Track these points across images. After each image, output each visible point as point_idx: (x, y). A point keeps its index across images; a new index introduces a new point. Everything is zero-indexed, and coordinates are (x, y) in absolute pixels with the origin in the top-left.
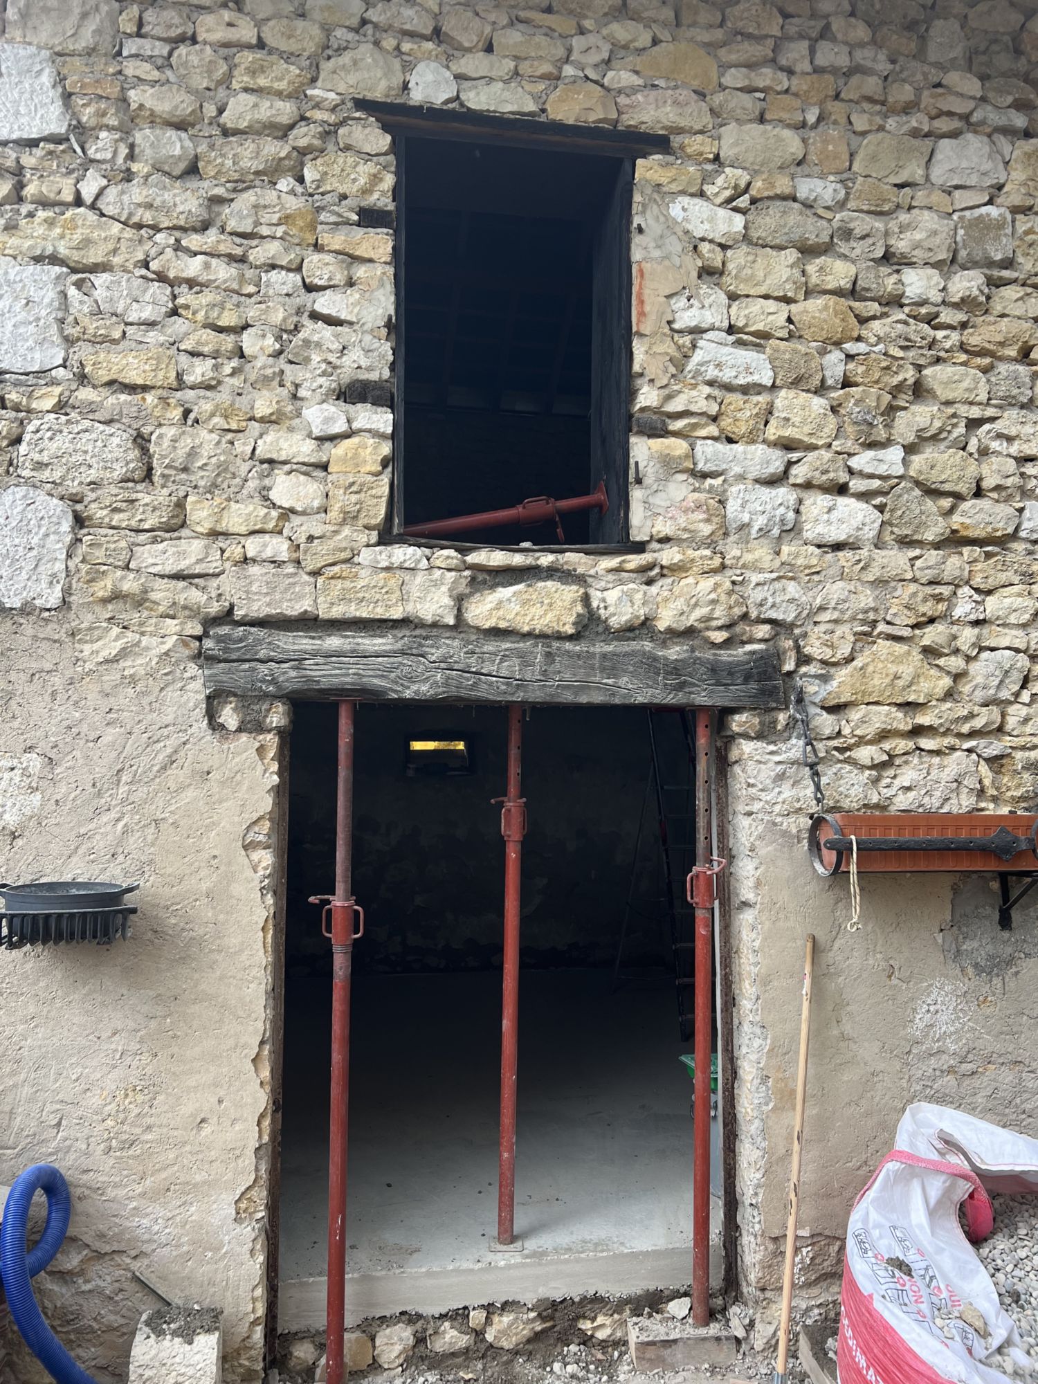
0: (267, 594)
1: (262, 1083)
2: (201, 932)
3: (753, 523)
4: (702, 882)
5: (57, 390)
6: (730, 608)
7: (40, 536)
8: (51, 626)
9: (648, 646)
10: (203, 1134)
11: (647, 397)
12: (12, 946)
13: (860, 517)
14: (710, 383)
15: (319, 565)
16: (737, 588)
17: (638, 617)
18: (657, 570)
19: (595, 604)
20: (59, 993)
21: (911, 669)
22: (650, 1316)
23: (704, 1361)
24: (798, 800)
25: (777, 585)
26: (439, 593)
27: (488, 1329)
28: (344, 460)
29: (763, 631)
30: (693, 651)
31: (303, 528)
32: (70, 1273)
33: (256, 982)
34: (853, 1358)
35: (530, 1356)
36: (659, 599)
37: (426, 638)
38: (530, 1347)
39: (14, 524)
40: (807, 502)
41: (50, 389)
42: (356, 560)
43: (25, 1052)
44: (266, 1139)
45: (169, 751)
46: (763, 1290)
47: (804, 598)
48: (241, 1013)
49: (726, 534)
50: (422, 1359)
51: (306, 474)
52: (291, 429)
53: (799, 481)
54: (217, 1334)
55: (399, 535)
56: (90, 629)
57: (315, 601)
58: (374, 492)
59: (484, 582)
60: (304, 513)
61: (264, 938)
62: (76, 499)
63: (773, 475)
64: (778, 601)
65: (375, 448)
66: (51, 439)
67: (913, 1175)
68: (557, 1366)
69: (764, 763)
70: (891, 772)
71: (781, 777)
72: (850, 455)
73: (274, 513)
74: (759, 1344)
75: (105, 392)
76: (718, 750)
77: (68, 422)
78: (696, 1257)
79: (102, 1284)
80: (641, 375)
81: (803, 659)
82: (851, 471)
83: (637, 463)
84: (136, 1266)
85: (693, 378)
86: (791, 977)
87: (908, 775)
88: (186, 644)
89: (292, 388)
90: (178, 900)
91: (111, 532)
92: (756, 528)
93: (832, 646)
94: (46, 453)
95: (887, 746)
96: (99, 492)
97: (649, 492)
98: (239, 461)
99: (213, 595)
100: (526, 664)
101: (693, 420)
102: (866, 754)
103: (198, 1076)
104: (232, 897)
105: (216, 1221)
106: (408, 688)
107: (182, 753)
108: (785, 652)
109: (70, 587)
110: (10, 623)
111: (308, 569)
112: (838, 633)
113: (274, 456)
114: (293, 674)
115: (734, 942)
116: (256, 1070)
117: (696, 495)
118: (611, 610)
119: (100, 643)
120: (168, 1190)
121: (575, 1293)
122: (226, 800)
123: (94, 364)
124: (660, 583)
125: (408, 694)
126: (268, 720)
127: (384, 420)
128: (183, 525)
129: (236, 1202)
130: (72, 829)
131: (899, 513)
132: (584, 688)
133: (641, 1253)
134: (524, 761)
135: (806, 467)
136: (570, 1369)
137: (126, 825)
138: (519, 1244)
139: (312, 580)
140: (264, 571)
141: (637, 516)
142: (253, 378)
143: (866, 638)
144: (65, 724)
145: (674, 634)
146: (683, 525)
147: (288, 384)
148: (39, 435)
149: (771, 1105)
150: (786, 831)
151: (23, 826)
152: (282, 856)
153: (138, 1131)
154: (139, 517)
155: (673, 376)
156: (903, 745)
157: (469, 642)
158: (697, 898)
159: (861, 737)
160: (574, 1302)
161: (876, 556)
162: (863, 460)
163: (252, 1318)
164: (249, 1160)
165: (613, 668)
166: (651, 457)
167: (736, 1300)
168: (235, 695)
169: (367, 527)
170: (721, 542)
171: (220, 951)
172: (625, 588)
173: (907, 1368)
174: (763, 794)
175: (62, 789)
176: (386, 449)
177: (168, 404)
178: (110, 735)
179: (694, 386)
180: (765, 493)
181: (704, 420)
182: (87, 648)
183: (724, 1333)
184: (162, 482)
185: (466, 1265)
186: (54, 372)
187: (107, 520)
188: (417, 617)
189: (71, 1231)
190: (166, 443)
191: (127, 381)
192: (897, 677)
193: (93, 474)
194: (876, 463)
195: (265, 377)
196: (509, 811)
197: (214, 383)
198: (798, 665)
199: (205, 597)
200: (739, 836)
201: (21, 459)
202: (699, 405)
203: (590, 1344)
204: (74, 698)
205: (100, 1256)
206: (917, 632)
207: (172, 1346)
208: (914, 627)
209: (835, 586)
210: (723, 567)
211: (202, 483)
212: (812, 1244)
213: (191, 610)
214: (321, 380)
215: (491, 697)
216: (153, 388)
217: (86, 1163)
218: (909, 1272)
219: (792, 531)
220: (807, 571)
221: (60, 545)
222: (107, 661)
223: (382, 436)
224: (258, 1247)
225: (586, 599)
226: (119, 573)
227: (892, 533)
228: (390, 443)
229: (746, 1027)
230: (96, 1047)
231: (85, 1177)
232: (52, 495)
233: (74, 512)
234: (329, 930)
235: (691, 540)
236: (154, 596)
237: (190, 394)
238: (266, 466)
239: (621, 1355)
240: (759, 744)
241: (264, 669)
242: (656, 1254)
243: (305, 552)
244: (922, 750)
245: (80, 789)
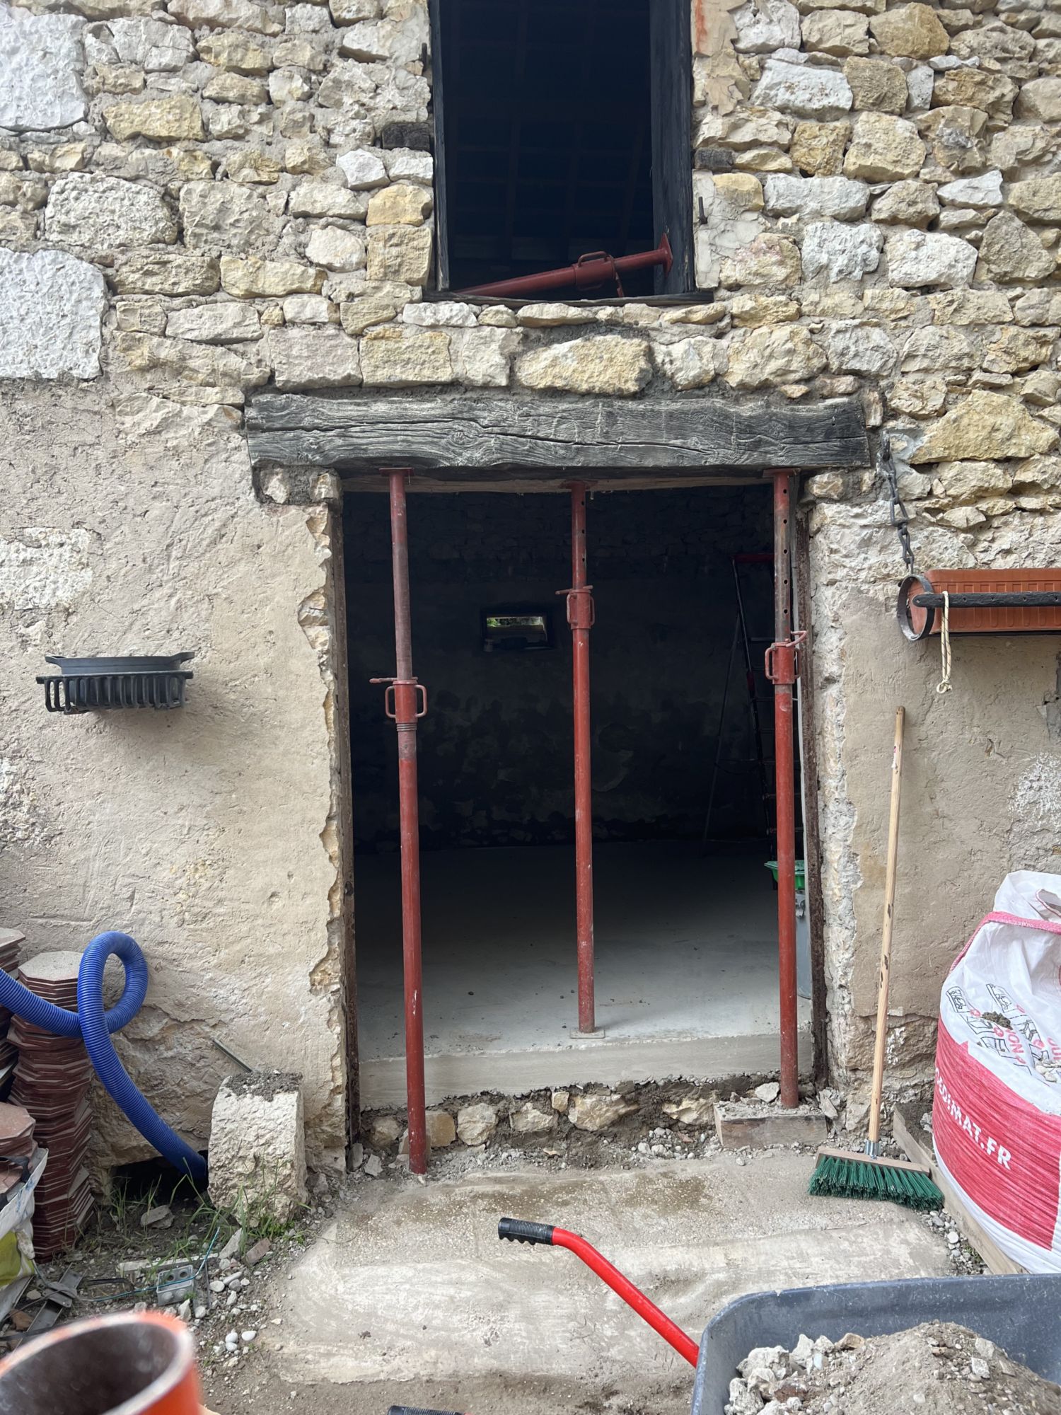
0: (308, 357)
1: (331, 858)
2: (262, 708)
3: (832, 265)
4: (781, 659)
5: (80, 147)
6: (809, 359)
7: (73, 302)
8: (90, 397)
9: (718, 403)
10: (274, 907)
11: (711, 126)
12: (70, 710)
13: (953, 252)
14: (783, 110)
15: (361, 325)
16: (816, 337)
17: (707, 372)
18: (727, 320)
19: (659, 359)
20: (123, 769)
21: (1011, 421)
22: (737, 1100)
23: (794, 1140)
24: (886, 566)
25: (860, 332)
26: (489, 351)
27: (571, 1111)
28: (382, 210)
29: (845, 383)
30: (768, 405)
31: (343, 286)
32: (151, 1040)
33: (321, 757)
34: (948, 1113)
35: (615, 1138)
36: (730, 351)
37: (477, 401)
38: (615, 1130)
39: (45, 290)
40: (892, 240)
41: (72, 146)
42: (399, 318)
43: (94, 826)
44: (337, 913)
45: (217, 524)
46: (854, 1070)
47: (890, 346)
48: (306, 788)
49: (802, 279)
50: (506, 1137)
51: (343, 228)
52: (325, 180)
53: (883, 216)
54: (296, 1094)
55: (444, 290)
56: (130, 399)
57: (358, 364)
58: (415, 243)
59: (539, 339)
60: (342, 270)
61: (326, 714)
62: (106, 263)
63: (853, 210)
64: (861, 348)
65: (415, 195)
66: (77, 199)
67: (1013, 938)
68: (642, 1147)
69: (848, 527)
70: (989, 535)
71: (866, 543)
72: (941, 184)
73: (312, 271)
74: (851, 1124)
75: (129, 146)
76: (799, 522)
77: (93, 180)
78: (783, 1039)
79: (181, 1050)
80: (704, 104)
81: (891, 414)
82: (942, 203)
83: (701, 199)
84: (216, 1034)
85: (762, 104)
86: (880, 751)
87: (1007, 538)
88: (228, 414)
89: (324, 134)
90: (236, 676)
91: (145, 297)
92: (836, 270)
93: (922, 398)
94: (72, 214)
95: (983, 506)
96: (129, 254)
97: (715, 232)
98: (272, 217)
99: (253, 361)
100: (586, 426)
101: (763, 151)
102: (960, 515)
103: (266, 851)
104: (291, 672)
105: (291, 992)
106: (460, 454)
107: (231, 527)
108: (869, 405)
109: (107, 356)
110: (48, 395)
111: (349, 331)
112: (929, 383)
113: (309, 209)
114: (339, 442)
115: (817, 723)
116: (325, 845)
117: (768, 235)
118: (678, 364)
119: (141, 415)
120: (243, 961)
121: (659, 1076)
122: (280, 574)
123: (116, 116)
124: (730, 335)
125: (460, 461)
126: (316, 491)
127: (422, 164)
128: (219, 288)
129: (311, 974)
130: (125, 605)
131: (997, 247)
132: (650, 447)
133: (727, 1038)
134: (589, 530)
135: (890, 199)
136: (654, 1148)
137: (179, 601)
138: (601, 1033)
139: (355, 342)
140: (304, 333)
141: (703, 259)
142: (282, 125)
143: (959, 388)
144: (111, 498)
145: (748, 390)
146: (754, 269)
147: (320, 129)
148: (64, 195)
149: (860, 883)
150: (872, 599)
151: (77, 604)
152: (342, 641)
153: (210, 904)
154: (173, 280)
155: (739, 102)
156: (1001, 504)
157: (523, 404)
158: (778, 674)
159: (955, 497)
160: (658, 1087)
161: (971, 297)
162: (955, 190)
163: (332, 1086)
164: (322, 933)
165: (681, 428)
166: (717, 194)
167: (827, 1085)
168: (281, 466)
169: (410, 282)
170: (797, 288)
171: (282, 727)
172: (692, 341)
173: (1004, 1107)
174: (847, 560)
175: (113, 565)
176: (427, 196)
177: (195, 158)
178: (157, 508)
179: (763, 113)
180: (845, 230)
181: (775, 150)
182: (129, 420)
183: (814, 1113)
184: (193, 242)
185: (545, 1048)
186: (75, 127)
187: (139, 284)
188: (467, 378)
189: (148, 1001)
190: (195, 199)
191: (151, 133)
192: (995, 429)
193: (122, 236)
194: (970, 191)
195: (295, 122)
196: (575, 598)
197: (241, 131)
198: (885, 419)
199: (245, 362)
200: (822, 609)
201: (48, 222)
202: (769, 133)
203: (676, 1128)
204: (118, 472)
205: (180, 1024)
206: (1018, 379)
207: (252, 1104)
208: (1015, 374)
209: (924, 331)
210: (800, 315)
211: (235, 242)
212: (906, 1024)
213: (231, 377)
214: (355, 123)
215: (549, 463)
216: (178, 139)
217: (160, 935)
218: (1007, 1024)
219: (876, 272)
220: (893, 316)
221: (93, 312)
222: (149, 433)
223: (421, 183)
224: (335, 1018)
225: (649, 354)
226: (156, 340)
227: (989, 271)
228: (431, 190)
229: (832, 807)
230: (163, 822)
231: (160, 949)
232: (81, 259)
233: (106, 276)
234: (393, 712)
235: (764, 286)
236: (192, 363)
237: (217, 146)
238: (301, 220)
239: (708, 1137)
240: (843, 507)
241: (309, 438)
242: (742, 1040)
243: (346, 311)
244: (1024, 510)
245: (131, 564)
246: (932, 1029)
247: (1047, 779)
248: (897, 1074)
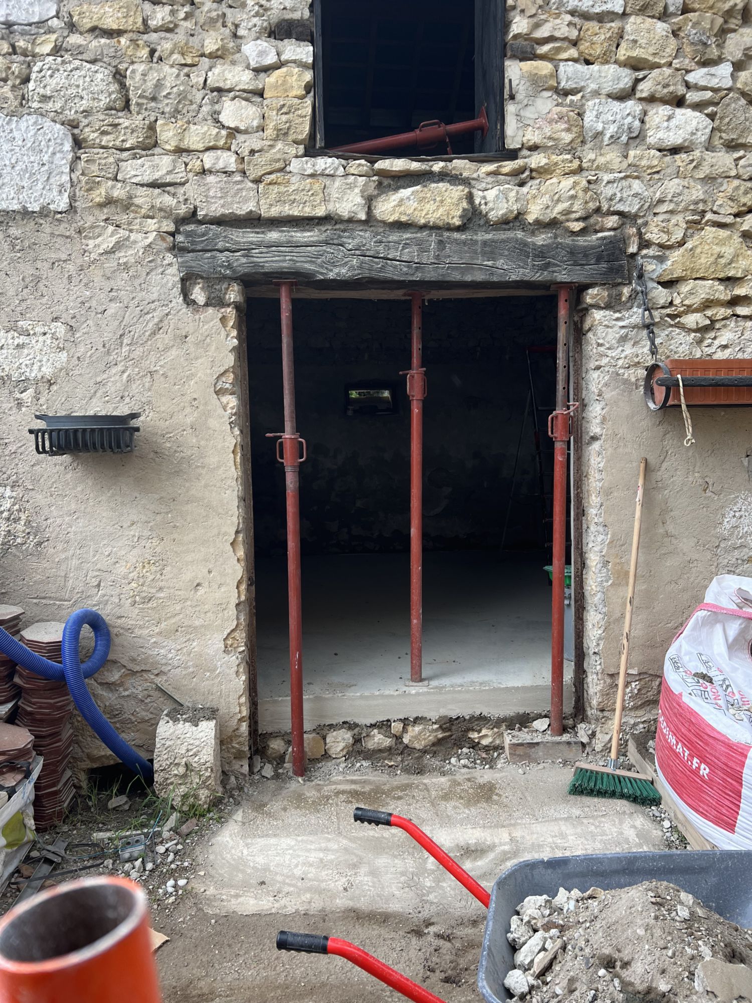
0: (221, 197)
1: (238, 560)
2: (189, 453)
3: (606, 132)
4: (559, 423)
5: (53, 37)
6: (586, 203)
7: (49, 154)
8: (63, 225)
9: (520, 234)
10: (199, 593)
11: (519, 25)
12: (52, 453)
13: (694, 123)
14: (572, 13)
15: (260, 174)
16: (592, 186)
17: (512, 212)
18: (527, 173)
19: (477, 202)
20: (91, 495)
21: (732, 250)
22: (520, 730)
23: (559, 757)
24: (637, 356)
25: (624, 183)
26: (353, 194)
27: (405, 735)
28: (275, 86)
29: (612, 221)
30: (556, 237)
31: (246, 144)
32: (113, 683)
33: (231, 489)
34: (666, 741)
35: (435, 754)
36: (529, 196)
37: (344, 231)
38: (434, 748)
39: (29, 145)
40: (650, 113)
41: (48, 36)
42: (288, 169)
43: (71, 535)
44: (243, 598)
45: (156, 320)
46: (602, 710)
47: (646, 193)
48: (220, 511)
49: (583, 142)
50: (359, 753)
51: (246, 100)
52: (233, 63)
53: (644, 95)
54: (214, 721)
55: (321, 148)
56: (92, 227)
57: (258, 203)
58: (300, 112)
59: (389, 186)
60: (246, 132)
61: (235, 458)
62: (73, 125)
63: (623, 90)
64: (625, 195)
65: (300, 76)
66: (51, 76)
67: (717, 621)
68: (453, 760)
69: (611, 327)
70: (712, 334)
71: (623, 339)
72: (688, 71)
73: (224, 132)
74: (598, 747)
75: (89, 37)
76: (575, 324)
77: (63, 62)
78: (553, 689)
79: (134, 691)
80: (514, 8)
81: (645, 244)
82: (688, 86)
83: (510, 81)
84: (158, 680)
85: (557, 9)
86: (628, 489)
87: (725, 336)
88: (163, 239)
89: (233, 28)
90: (170, 430)
91: (102, 151)
92: (608, 135)
93: (668, 232)
94: (48, 87)
95: (709, 313)
96: (90, 118)
97: (520, 106)
98: (194, 91)
99: (181, 199)
100: (423, 250)
101: (557, 45)
102: (691, 320)
103: (193, 555)
104: (209, 428)
105: (211, 652)
106: (331, 270)
107: (166, 322)
108: (629, 238)
109: (75, 195)
110: (33, 223)
111: (251, 178)
112: (673, 221)
113: (221, 85)
114: (244, 260)
115: (584, 469)
116: (234, 551)
117: (559, 109)
118: (491, 205)
119: (100, 239)
120: (177, 631)
121: (466, 713)
122: (201, 357)
123: (79, 14)
124: (530, 184)
125: (331, 276)
126: (227, 297)
127: (305, 52)
128: (156, 144)
129: (225, 640)
130: (91, 378)
131: (727, 120)
132: (469, 267)
133: (513, 688)
134: (424, 328)
135: (650, 82)
136: (462, 762)
137: (129, 376)
138: (426, 683)
139: (255, 186)
140: (218, 179)
141: (511, 127)
142: (202, 21)
143: (695, 225)
144: (79, 300)
145: (540, 225)
146: (548, 134)
147: (229, 25)
148: (42, 74)
149: (610, 582)
150: (627, 380)
151: (56, 376)
152: (246, 406)
153: (154, 591)
154: (122, 138)
155: (540, 7)
156: (722, 312)
157: (377, 234)
158: (557, 433)
159: (689, 306)
160: (465, 720)
161: (706, 157)
162: (698, 76)
163: (239, 716)
164: (232, 611)
165: (492, 252)
166: (522, 77)
167: (583, 720)
168: (202, 278)
169: (296, 142)
170: (579, 149)
171: (203, 467)
172: (502, 188)
173: (706, 737)
174: (610, 352)
175: (82, 349)
176: (308, 76)
177: (138, 46)
178: (113, 308)
179: (558, 16)
180: (616, 106)
181: (566, 44)
182: (91, 243)
183: (573, 740)
184: (137, 109)
185: (387, 692)
186: (50, 22)
187: (98, 141)
188: (337, 214)
189: (110, 657)
190: (138, 77)
191: (105, 27)
192: (720, 256)
193: (84, 104)
194: (709, 77)
195: (211, 18)
196: (413, 377)
197: (171, 26)
198: (640, 248)
199: (175, 201)
200: (590, 387)
201: (30, 94)
202: (562, 31)
203: (476, 748)
204: (85, 281)
205: (133, 673)
206: (738, 219)
207: (184, 728)
208: (736, 215)
209: (672, 183)
210: (581, 169)
211: (167, 109)
212: (640, 680)
213: (165, 211)
214: (255, 20)
215: (396, 278)
216: (125, 32)
217: (120, 612)
218: (710, 681)
219: (638, 138)
220: (649, 171)
221: (64, 161)
222: (106, 253)
223: (302, 65)
224: (241, 670)
225: (470, 197)
226: (110, 183)
227: (721, 138)
228: (311, 72)
229: (593, 528)
230: (120, 533)
231: (119, 621)
232: (55, 122)
233: (73, 135)
234: (282, 458)
235: (555, 147)
236: (137, 201)
237: (154, 36)
238: (215, 93)
239: (499, 755)
240: (607, 313)
241: (222, 257)
242: (524, 689)
243: (249, 163)
244: (738, 316)
245: (94, 349)
246: (657, 683)
247: (746, 510)
248: (632, 714)
